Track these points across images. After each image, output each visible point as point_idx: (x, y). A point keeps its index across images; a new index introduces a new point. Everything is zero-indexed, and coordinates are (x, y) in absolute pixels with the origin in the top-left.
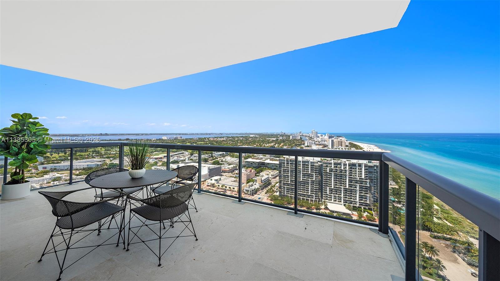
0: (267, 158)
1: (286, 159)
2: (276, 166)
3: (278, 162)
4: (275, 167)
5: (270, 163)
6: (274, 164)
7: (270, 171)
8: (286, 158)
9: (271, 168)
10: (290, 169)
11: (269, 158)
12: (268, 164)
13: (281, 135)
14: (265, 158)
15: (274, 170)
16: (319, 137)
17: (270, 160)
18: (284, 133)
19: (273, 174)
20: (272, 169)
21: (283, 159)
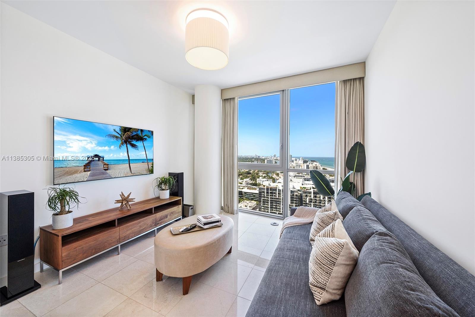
0: (244, 186)
1: (266, 188)
2: (254, 196)
3: (257, 191)
4: (253, 198)
5: (248, 193)
6: (252, 193)
7: (248, 202)
8: (266, 186)
9: (249, 198)
10: (270, 199)
11: (246, 187)
12: (246, 193)
13: (255, 159)
14: (242, 186)
15: (251, 200)
16: (293, 161)
17: (248, 188)
18: (259, 157)
19: (250, 205)
20: (250, 200)
21: (263, 187)
